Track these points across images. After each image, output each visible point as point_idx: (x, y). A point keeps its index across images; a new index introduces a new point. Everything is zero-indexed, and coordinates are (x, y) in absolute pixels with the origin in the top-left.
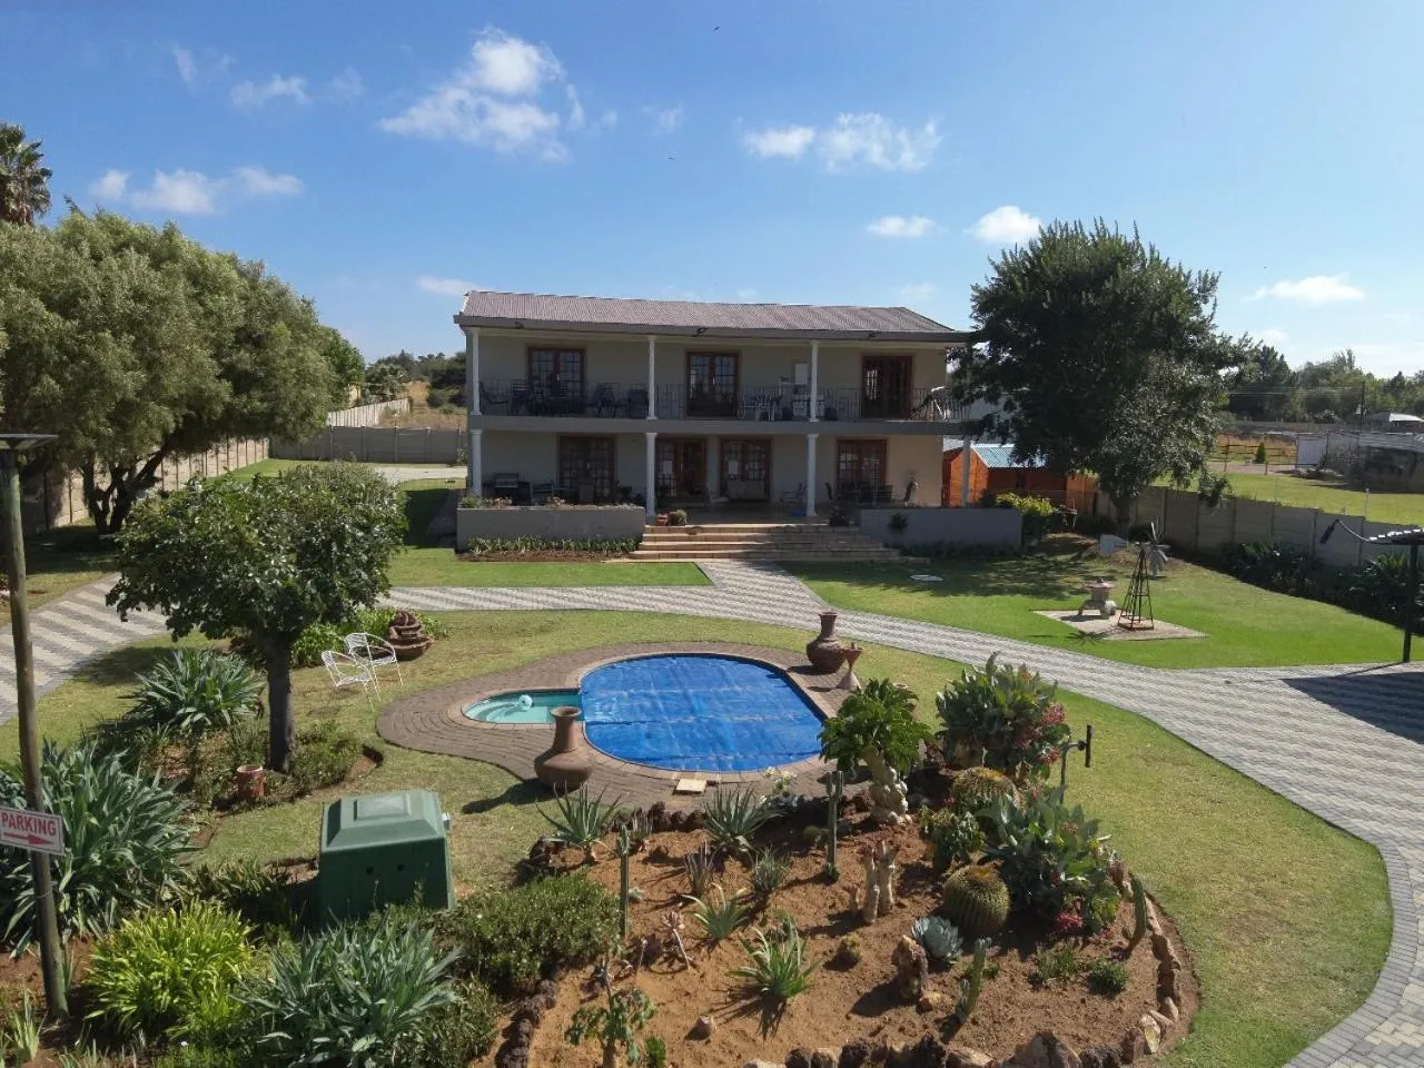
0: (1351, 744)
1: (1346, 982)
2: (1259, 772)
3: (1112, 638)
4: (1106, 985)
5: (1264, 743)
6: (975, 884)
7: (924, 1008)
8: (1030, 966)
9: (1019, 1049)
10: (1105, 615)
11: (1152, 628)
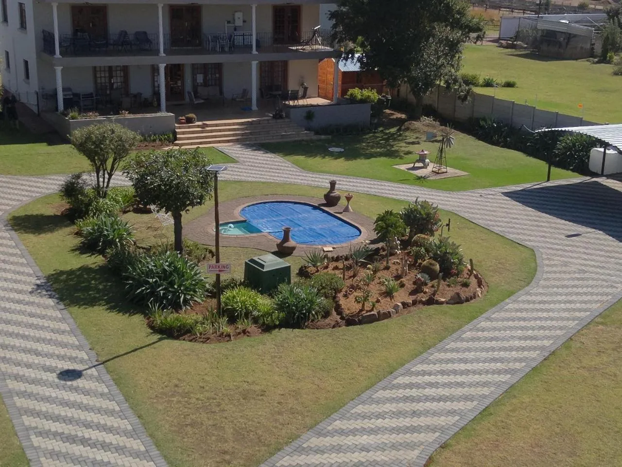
0: (525, 217)
1: (525, 281)
2: (496, 229)
3: (431, 178)
4: (465, 285)
5: (496, 219)
6: (431, 264)
7: (425, 293)
8: (446, 283)
9: (451, 297)
10: (425, 167)
11: (446, 172)
